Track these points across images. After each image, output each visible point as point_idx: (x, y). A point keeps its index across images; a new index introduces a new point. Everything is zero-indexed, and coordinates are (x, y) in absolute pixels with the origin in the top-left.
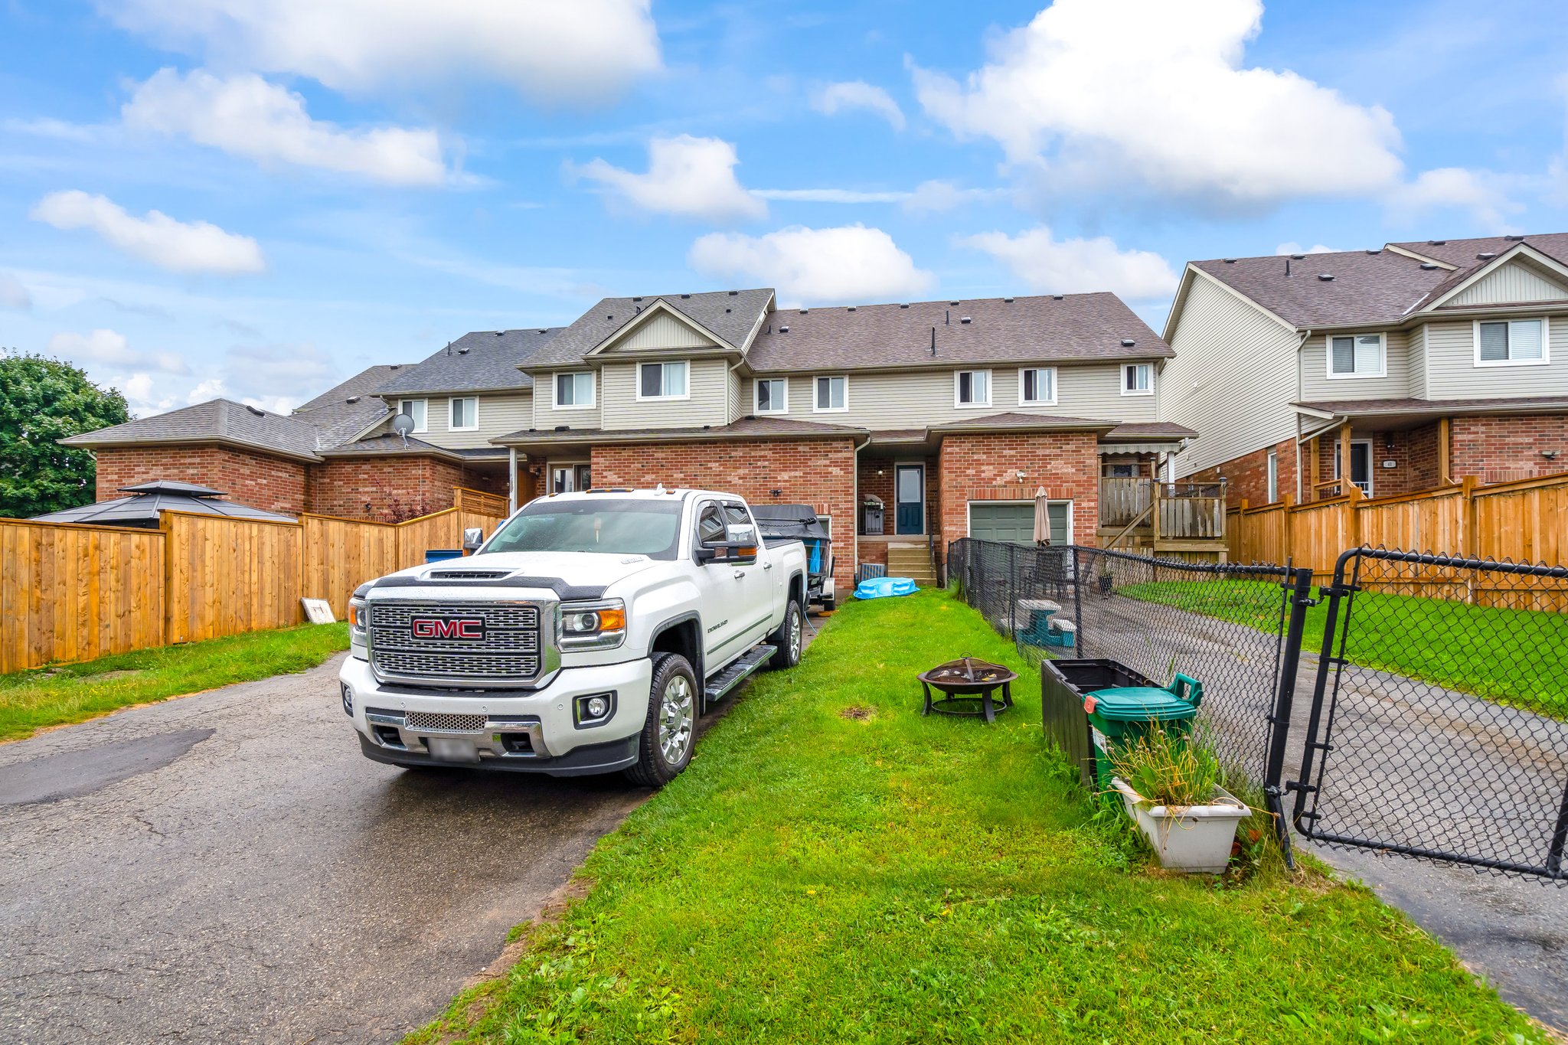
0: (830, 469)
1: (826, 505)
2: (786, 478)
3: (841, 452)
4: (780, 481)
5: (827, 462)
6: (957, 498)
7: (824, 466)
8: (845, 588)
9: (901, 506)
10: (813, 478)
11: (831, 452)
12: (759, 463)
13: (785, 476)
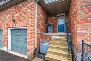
0: (27, 10)
1: (26, 23)
2: (17, 16)
3: (30, 3)
4: (15, 17)
5: (26, 8)
6: (87, 13)
7: (26, 10)
8: (31, 54)
9: (59, 26)
10: (23, 14)
11: (27, 4)
12: (12, 13)
13: (16, 15)
